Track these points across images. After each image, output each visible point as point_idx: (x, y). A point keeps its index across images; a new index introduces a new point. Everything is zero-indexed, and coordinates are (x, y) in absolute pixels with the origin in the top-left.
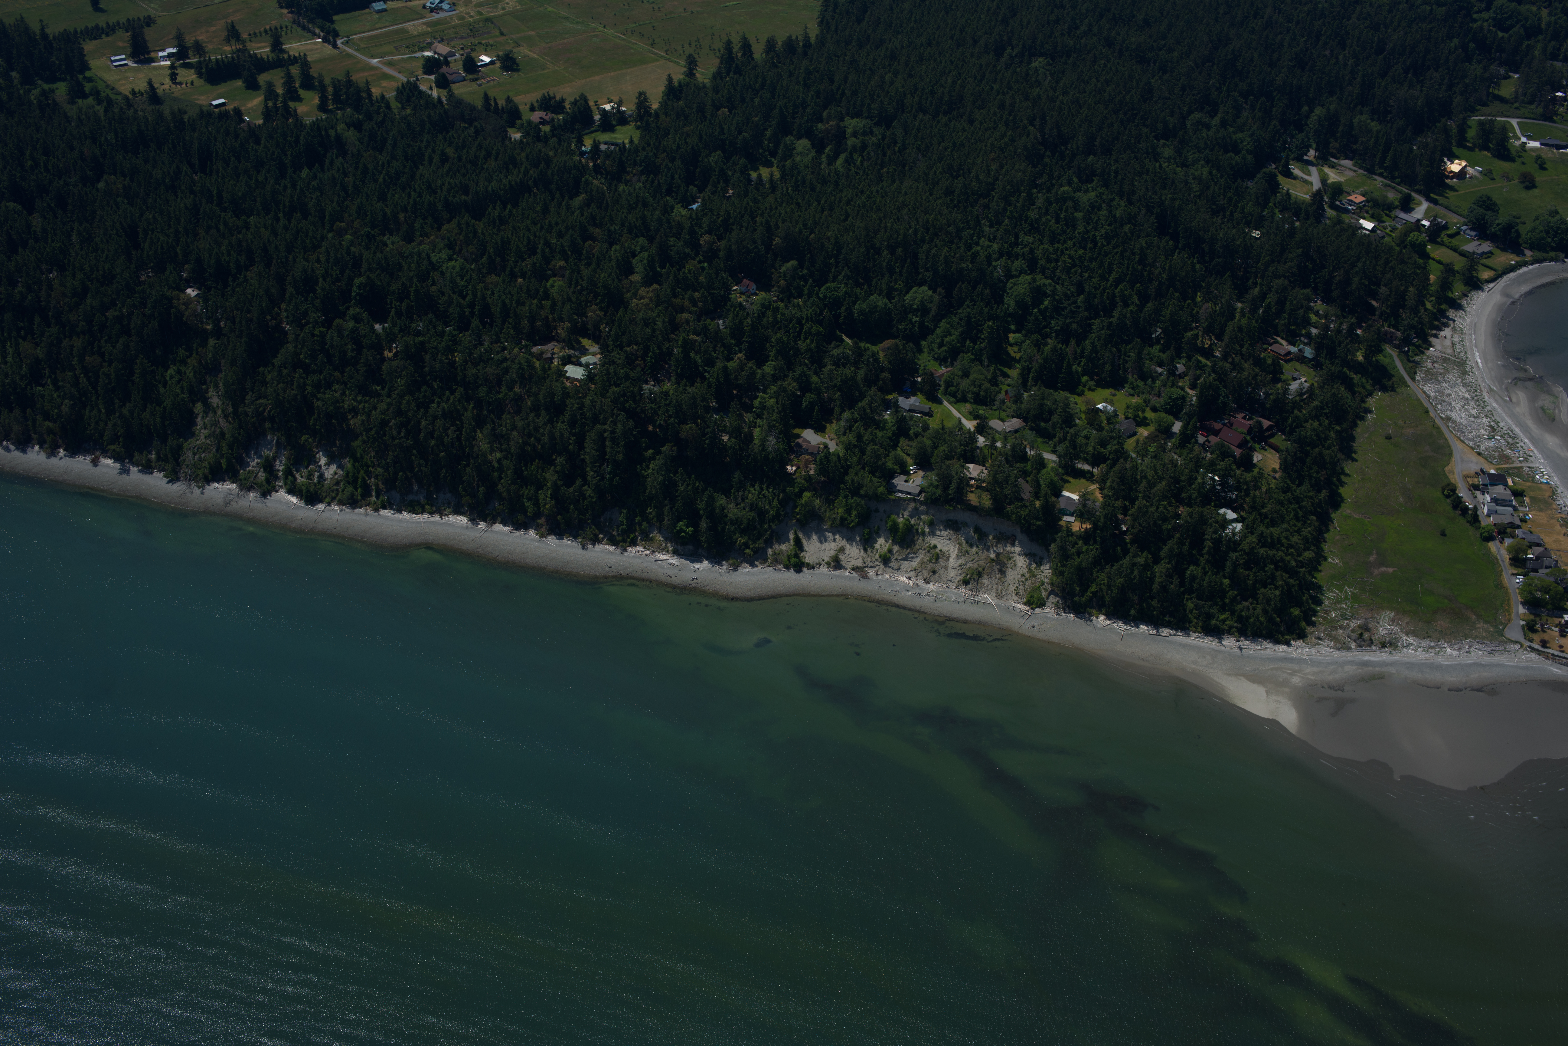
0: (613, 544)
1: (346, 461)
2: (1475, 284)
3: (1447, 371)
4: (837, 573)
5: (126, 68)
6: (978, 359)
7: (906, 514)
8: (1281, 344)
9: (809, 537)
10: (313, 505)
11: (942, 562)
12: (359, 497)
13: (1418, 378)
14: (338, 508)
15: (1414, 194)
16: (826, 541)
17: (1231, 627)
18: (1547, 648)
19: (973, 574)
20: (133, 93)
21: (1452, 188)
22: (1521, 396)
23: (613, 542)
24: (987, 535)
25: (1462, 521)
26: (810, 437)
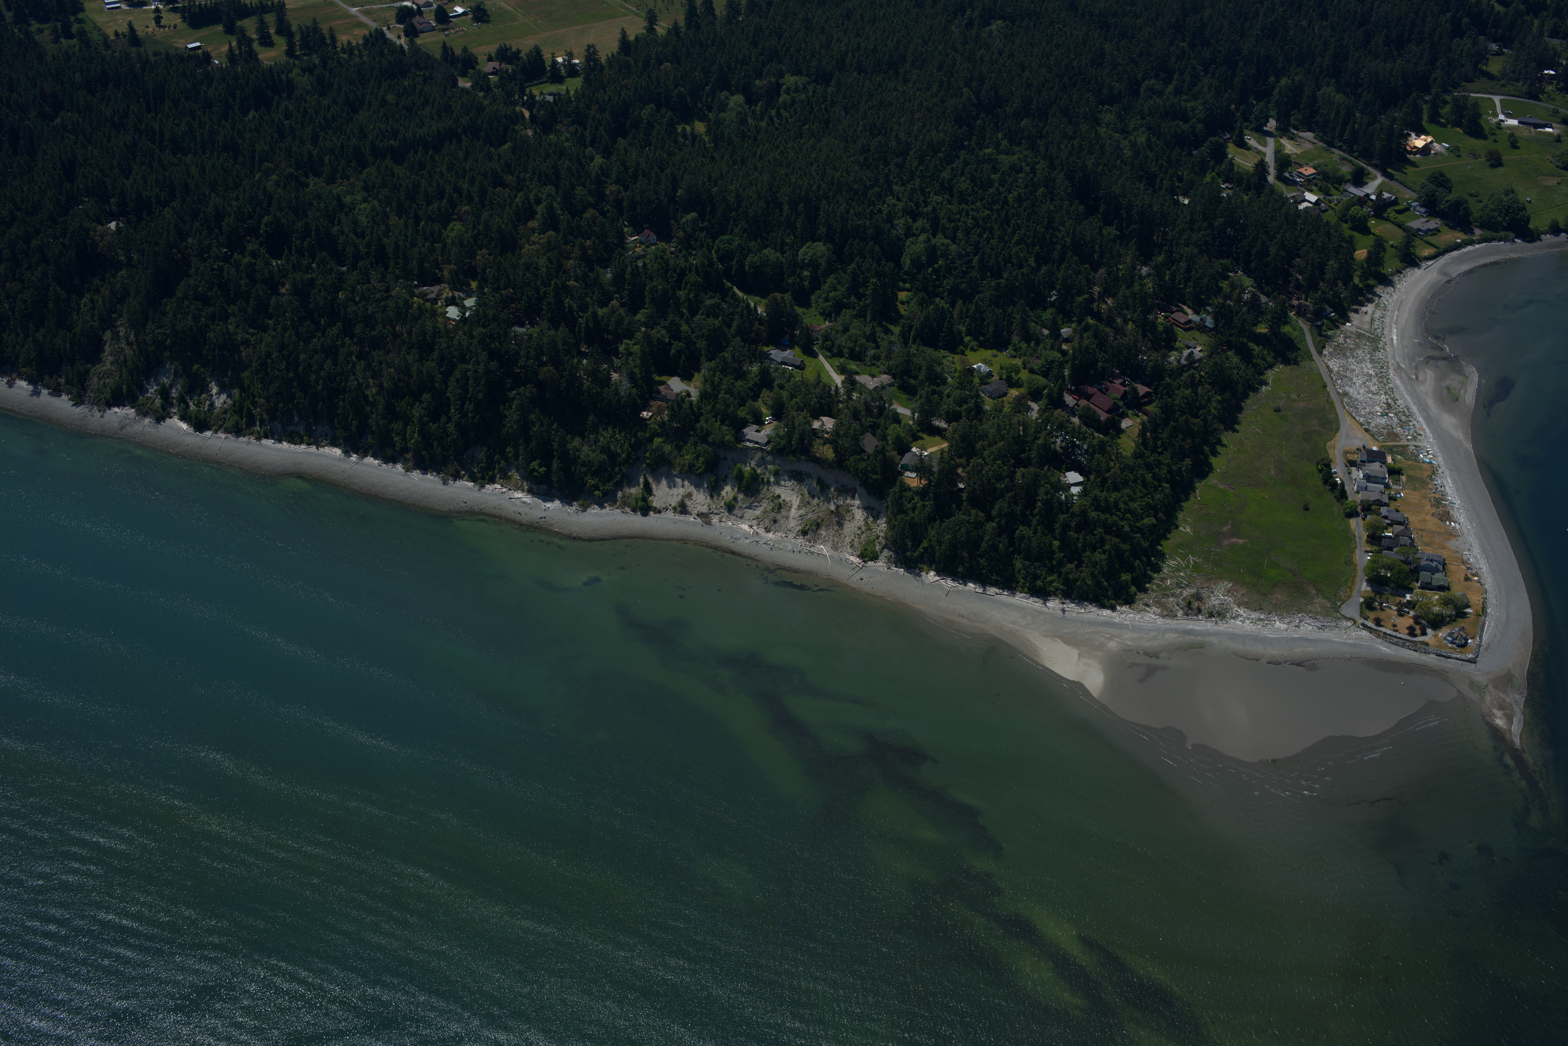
0: (473, 481)
1: (235, 391)
2: (1411, 261)
3: (1358, 346)
4: (682, 518)
5: (118, 10)
6: (861, 315)
7: (753, 463)
8: (1186, 313)
9: (658, 482)
10: (201, 432)
11: (784, 512)
12: (244, 426)
13: (1325, 352)
14: (223, 436)
15: (1370, 169)
16: (675, 486)
17: (1057, 589)
18: (1381, 626)
19: (811, 525)
20: (117, 34)
21: (1413, 164)
22: (1429, 375)
23: (473, 479)
24: (829, 487)
25: (1330, 497)
26: (676, 385)
